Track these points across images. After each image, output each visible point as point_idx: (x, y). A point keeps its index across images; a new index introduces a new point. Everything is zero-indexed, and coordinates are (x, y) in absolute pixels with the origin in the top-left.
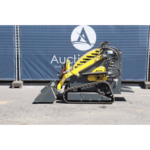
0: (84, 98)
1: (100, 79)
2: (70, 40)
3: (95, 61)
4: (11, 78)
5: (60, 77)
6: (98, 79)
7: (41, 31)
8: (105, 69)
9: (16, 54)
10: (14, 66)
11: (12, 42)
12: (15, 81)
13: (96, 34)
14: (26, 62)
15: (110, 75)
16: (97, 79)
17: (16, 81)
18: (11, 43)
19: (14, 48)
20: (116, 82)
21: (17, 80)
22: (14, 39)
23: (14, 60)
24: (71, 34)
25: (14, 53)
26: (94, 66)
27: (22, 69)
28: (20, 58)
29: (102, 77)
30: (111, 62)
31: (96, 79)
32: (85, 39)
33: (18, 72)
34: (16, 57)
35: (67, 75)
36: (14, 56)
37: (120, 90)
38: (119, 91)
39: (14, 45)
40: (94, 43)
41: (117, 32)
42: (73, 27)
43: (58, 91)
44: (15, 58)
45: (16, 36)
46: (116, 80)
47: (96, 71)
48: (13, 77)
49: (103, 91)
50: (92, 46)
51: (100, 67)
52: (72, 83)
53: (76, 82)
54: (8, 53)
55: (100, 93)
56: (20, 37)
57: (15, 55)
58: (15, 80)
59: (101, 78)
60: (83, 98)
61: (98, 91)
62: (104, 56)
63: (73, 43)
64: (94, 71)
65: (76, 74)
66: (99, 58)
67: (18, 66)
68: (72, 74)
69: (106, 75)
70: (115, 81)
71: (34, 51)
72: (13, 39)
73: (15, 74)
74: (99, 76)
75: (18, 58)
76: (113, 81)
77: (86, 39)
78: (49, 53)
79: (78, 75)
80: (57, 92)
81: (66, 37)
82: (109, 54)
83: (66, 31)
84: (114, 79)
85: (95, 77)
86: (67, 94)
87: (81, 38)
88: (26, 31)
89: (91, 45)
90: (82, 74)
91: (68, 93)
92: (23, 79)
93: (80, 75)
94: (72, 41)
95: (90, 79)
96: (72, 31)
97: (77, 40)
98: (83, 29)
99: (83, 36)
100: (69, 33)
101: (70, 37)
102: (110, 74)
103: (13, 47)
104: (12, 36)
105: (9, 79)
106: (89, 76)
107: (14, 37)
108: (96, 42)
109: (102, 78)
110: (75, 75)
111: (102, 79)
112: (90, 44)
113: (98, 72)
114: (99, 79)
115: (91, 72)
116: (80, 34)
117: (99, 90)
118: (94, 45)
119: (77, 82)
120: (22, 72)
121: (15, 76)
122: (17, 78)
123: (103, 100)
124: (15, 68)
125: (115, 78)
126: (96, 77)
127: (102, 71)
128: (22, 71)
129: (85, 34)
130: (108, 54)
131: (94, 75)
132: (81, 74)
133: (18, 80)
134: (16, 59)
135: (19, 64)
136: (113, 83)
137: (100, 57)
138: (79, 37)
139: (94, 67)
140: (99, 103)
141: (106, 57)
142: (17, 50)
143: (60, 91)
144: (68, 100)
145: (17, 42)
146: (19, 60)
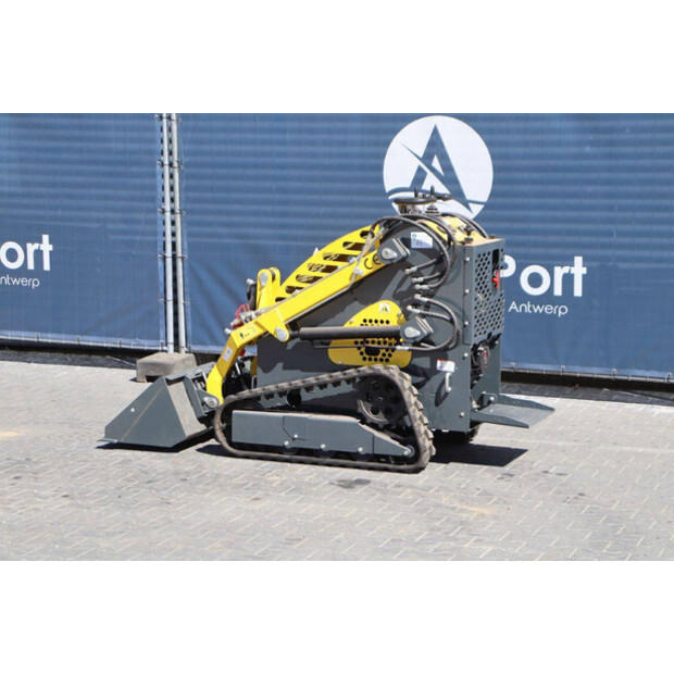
0: (296, 436)
1: (380, 356)
2: (380, 180)
3: (350, 279)
4: (150, 338)
6: (373, 357)
7: (264, 142)
8: (398, 316)
9: (169, 239)
10: (162, 289)
11: (154, 188)
12: (163, 351)
13: (493, 157)
14: (204, 276)
15: (413, 341)
16: (365, 355)
17: (166, 351)
18: (147, 193)
19: (159, 215)
21: (171, 348)
22: (159, 177)
23: (160, 264)
24: (382, 156)
25: (160, 238)
26: (356, 299)
27: (188, 303)
28: (183, 258)
29: (387, 350)
30: (421, 284)
31: (364, 359)
32: (443, 180)
33: (176, 314)
34: (169, 253)
35: (242, 335)
36: (160, 249)
37: (462, 414)
38: (461, 417)
39: (159, 202)
40: (484, 197)
41: (588, 149)
42: (390, 125)
43: (206, 399)
44: (164, 258)
45: (166, 162)
46: (449, 367)
47: (365, 321)
48: (158, 338)
49: (381, 414)
50: (477, 209)
51: (381, 304)
52: (267, 370)
53: (280, 365)
54: (136, 233)
55: (369, 421)
56: (182, 168)
57: (164, 243)
58: (165, 348)
59: (384, 355)
60: (294, 439)
61: (359, 410)
62: (387, 253)
64: (355, 322)
65: (275, 332)
66: (369, 264)
67: (175, 291)
68: (259, 332)
70: (445, 369)
71: (236, 231)
72: (154, 175)
73: (162, 322)
74: (376, 345)
75: (174, 258)
76: (434, 371)
77: (449, 177)
78: (295, 238)
79: (284, 334)
80: (203, 403)
81: (362, 168)
82: (419, 247)
83: (362, 144)
84: (439, 363)
85: (359, 348)
86: (230, 415)
87: (425, 174)
88: (202, 142)
89: (471, 205)
90: (299, 330)
91: (234, 412)
92: (194, 344)
93: (290, 336)
94: (388, 188)
95: (337, 355)
96: (387, 144)
97: (408, 185)
98: (435, 132)
99: (436, 163)
100: (373, 150)
101: (380, 168)
102: (414, 338)
103: (155, 211)
104: (154, 165)
105: (142, 342)
106: (334, 342)
107: (158, 167)
108: (492, 195)
109: (390, 355)
110: (271, 335)
111: (387, 360)
112: (466, 204)
113: (370, 327)
114: (376, 360)
115: (342, 325)
116: (421, 155)
117: (364, 408)
118: (482, 207)
119: (284, 368)
120: (189, 317)
121: (162, 334)
122: (171, 339)
123: (376, 452)
124: (165, 299)
125: (443, 354)
126: (363, 349)
127: (388, 322)
128: (189, 310)
129: (444, 158)
130: (414, 246)
131: (354, 340)
132: (296, 333)
133: (177, 348)
134: (169, 262)
135: (180, 281)
136: (435, 381)
137: (374, 261)
138: (420, 170)
139: (356, 303)
140: (358, 463)
141: (394, 261)
142: (173, 223)
143: (215, 401)
144: (234, 440)
145: (172, 189)
146: (180, 264)
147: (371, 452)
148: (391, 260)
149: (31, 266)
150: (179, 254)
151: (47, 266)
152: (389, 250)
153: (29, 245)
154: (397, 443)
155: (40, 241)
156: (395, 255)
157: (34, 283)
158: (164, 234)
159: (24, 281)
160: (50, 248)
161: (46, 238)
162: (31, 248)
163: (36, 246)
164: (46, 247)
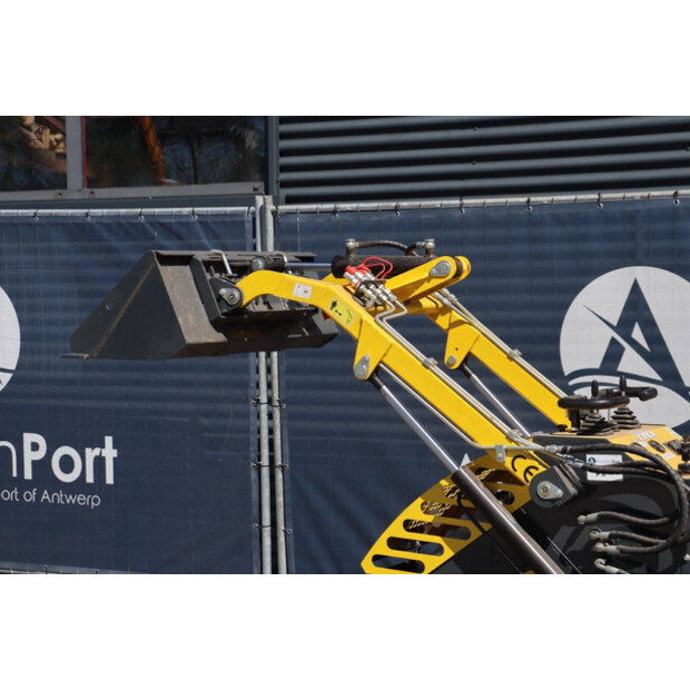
9: (265, 437)
10: (255, 510)
11: (245, 370)
18: (236, 377)
19: (252, 408)
22: (253, 356)
23: (254, 475)
24: (558, 324)
25: (253, 438)
27: (290, 531)
28: (283, 467)
30: (606, 542)
32: (649, 359)
34: (265, 461)
36: (253, 455)
39: (252, 390)
44: (259, 467)
57: (259, 442)
63: (571, 383)
73: (256, 556)
75: (272, 467)
77: (658, 354)
83: (529, 307)
87: (623, 349)
94: (567, 369)
96: (566, 306)
97: (597, 365)
98: (636, 288)
99: (637, 334)
100: (548, 314)
101: (556, 340)
103: (246, 401)
112: (685, 392)
116: (615, 323)
120: (292, 550)
124: (261, 524)
128: (291, 540)
129: (650, 327)
134: (265, 472)
135: (280, 500)
142: (270, 416)
145: (269, 370)
146: (279, 476)
148: (553, 501)
149: (90, 479)
150: (279, 462)
151: (110, 480)
152: (548, 485)
153: (88, 450)
155: (102, 446)
156: (560, 492)
157: (94, 501)
158: (259, 432)
159: (81, 499)
160: (114, 453)
161: (109, 440)
162: (91, 454)
163: (97, 451)
164: (110, 453)
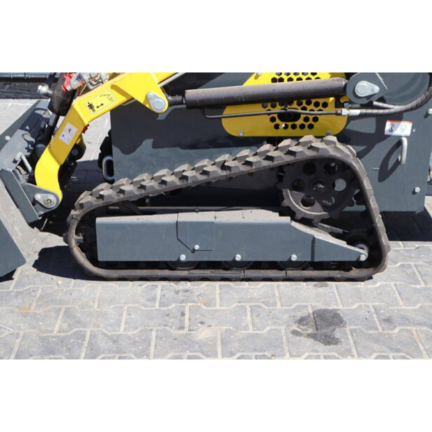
0: (197, 247)
1: (298, 123)
5: (56, 106)
6: (290, 124)
15: (366, 101)
16: (278, 121)
20: (400, 143)
31: (277, 127)
35: (91, 106)
37: (417, 190)
38: (414, 193)
43: (38, 197)
46: (403, 129)
49: (317, 205)
53: (148, 143)
55: (299, 216)
59: (307, 119)
60: (194, 251)
61: (285, 203)
65: (147, 98)
68: (119, 100)
69: (339, 105)
70: (397, 132)
74: (295, 107)
76: (380, 135)
79: (161, 103)
80: (35, 202)
84: (388, 125)
86: (93, 224)
90: (183, 94)
91: (99, 220)
93: (171, 104)
95: (234, 125)
102: (369, 97)
106: (229, 111)
109: (316, 120)
110: (137, 102)
111: (311, 127)
114: (294, 127)
115: (242, 84)
117: (292, 199)
119: (155, 146)
125: (397, 117)
126: (275, 116)
127: (315, 75)
132: (178, 98)
136: (380, 150)
140: (291, 273)
143: (51, 197)
144: (101, 258)
147: (309, 259)
154: (343, 244)
